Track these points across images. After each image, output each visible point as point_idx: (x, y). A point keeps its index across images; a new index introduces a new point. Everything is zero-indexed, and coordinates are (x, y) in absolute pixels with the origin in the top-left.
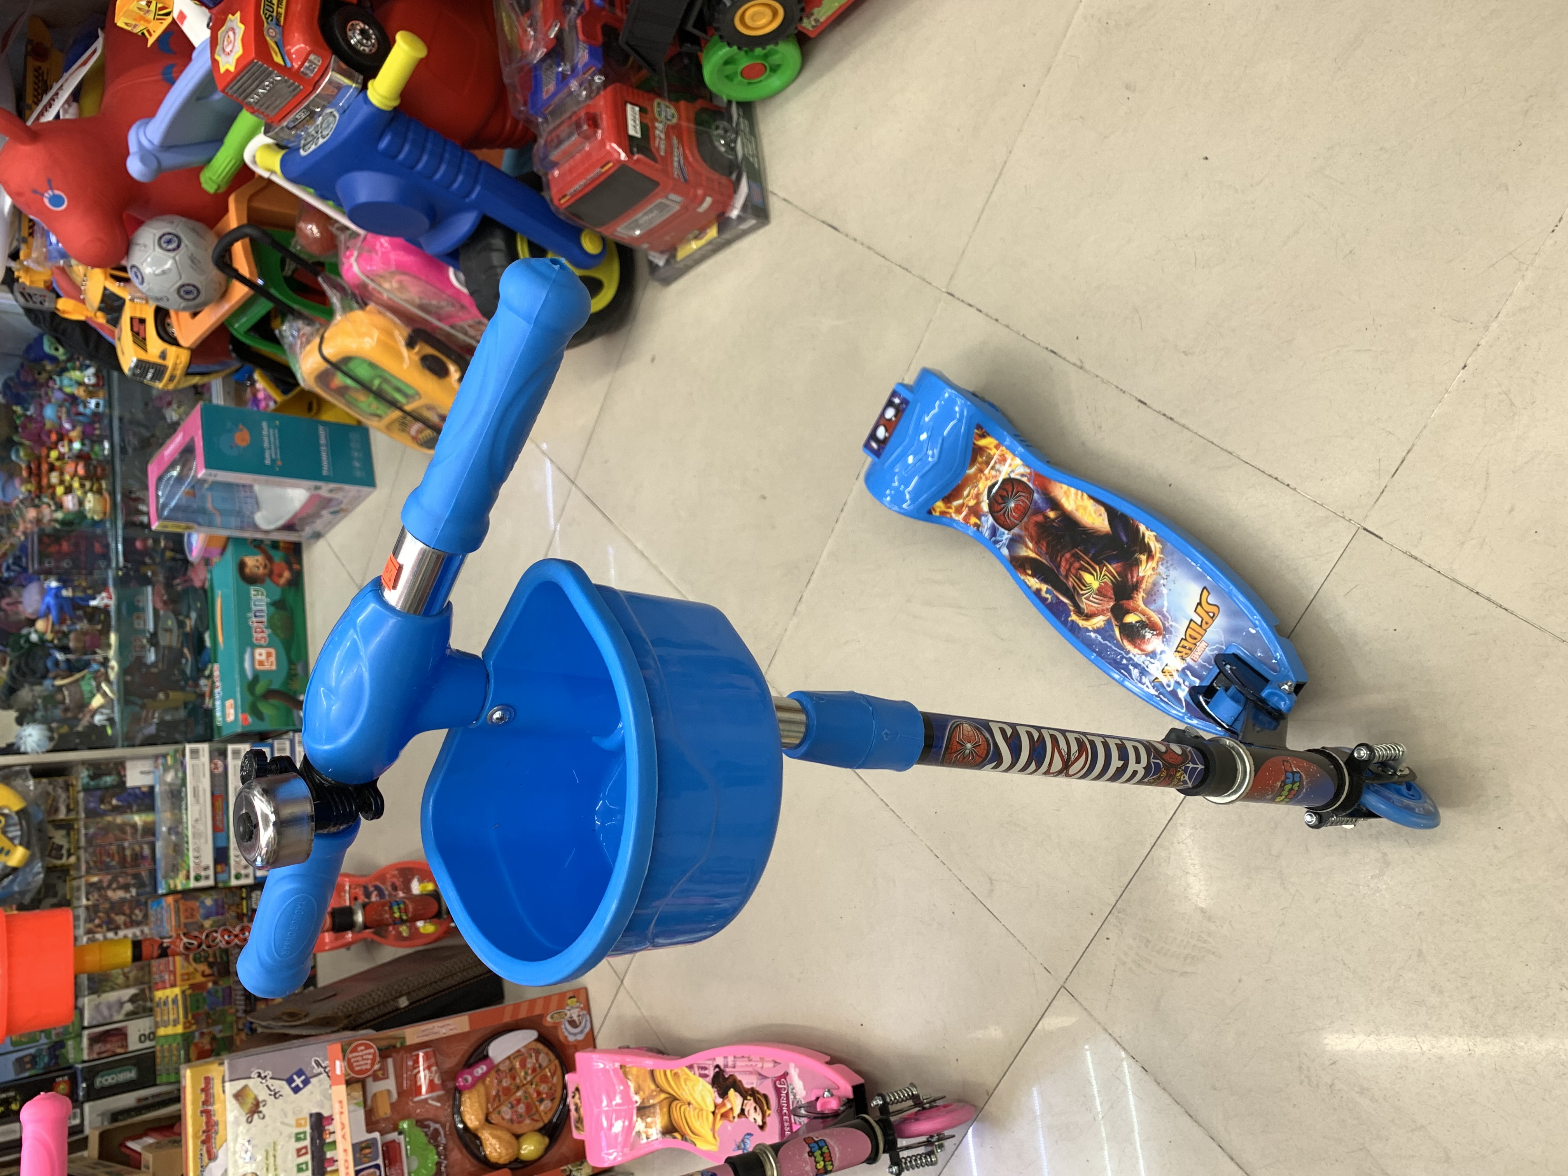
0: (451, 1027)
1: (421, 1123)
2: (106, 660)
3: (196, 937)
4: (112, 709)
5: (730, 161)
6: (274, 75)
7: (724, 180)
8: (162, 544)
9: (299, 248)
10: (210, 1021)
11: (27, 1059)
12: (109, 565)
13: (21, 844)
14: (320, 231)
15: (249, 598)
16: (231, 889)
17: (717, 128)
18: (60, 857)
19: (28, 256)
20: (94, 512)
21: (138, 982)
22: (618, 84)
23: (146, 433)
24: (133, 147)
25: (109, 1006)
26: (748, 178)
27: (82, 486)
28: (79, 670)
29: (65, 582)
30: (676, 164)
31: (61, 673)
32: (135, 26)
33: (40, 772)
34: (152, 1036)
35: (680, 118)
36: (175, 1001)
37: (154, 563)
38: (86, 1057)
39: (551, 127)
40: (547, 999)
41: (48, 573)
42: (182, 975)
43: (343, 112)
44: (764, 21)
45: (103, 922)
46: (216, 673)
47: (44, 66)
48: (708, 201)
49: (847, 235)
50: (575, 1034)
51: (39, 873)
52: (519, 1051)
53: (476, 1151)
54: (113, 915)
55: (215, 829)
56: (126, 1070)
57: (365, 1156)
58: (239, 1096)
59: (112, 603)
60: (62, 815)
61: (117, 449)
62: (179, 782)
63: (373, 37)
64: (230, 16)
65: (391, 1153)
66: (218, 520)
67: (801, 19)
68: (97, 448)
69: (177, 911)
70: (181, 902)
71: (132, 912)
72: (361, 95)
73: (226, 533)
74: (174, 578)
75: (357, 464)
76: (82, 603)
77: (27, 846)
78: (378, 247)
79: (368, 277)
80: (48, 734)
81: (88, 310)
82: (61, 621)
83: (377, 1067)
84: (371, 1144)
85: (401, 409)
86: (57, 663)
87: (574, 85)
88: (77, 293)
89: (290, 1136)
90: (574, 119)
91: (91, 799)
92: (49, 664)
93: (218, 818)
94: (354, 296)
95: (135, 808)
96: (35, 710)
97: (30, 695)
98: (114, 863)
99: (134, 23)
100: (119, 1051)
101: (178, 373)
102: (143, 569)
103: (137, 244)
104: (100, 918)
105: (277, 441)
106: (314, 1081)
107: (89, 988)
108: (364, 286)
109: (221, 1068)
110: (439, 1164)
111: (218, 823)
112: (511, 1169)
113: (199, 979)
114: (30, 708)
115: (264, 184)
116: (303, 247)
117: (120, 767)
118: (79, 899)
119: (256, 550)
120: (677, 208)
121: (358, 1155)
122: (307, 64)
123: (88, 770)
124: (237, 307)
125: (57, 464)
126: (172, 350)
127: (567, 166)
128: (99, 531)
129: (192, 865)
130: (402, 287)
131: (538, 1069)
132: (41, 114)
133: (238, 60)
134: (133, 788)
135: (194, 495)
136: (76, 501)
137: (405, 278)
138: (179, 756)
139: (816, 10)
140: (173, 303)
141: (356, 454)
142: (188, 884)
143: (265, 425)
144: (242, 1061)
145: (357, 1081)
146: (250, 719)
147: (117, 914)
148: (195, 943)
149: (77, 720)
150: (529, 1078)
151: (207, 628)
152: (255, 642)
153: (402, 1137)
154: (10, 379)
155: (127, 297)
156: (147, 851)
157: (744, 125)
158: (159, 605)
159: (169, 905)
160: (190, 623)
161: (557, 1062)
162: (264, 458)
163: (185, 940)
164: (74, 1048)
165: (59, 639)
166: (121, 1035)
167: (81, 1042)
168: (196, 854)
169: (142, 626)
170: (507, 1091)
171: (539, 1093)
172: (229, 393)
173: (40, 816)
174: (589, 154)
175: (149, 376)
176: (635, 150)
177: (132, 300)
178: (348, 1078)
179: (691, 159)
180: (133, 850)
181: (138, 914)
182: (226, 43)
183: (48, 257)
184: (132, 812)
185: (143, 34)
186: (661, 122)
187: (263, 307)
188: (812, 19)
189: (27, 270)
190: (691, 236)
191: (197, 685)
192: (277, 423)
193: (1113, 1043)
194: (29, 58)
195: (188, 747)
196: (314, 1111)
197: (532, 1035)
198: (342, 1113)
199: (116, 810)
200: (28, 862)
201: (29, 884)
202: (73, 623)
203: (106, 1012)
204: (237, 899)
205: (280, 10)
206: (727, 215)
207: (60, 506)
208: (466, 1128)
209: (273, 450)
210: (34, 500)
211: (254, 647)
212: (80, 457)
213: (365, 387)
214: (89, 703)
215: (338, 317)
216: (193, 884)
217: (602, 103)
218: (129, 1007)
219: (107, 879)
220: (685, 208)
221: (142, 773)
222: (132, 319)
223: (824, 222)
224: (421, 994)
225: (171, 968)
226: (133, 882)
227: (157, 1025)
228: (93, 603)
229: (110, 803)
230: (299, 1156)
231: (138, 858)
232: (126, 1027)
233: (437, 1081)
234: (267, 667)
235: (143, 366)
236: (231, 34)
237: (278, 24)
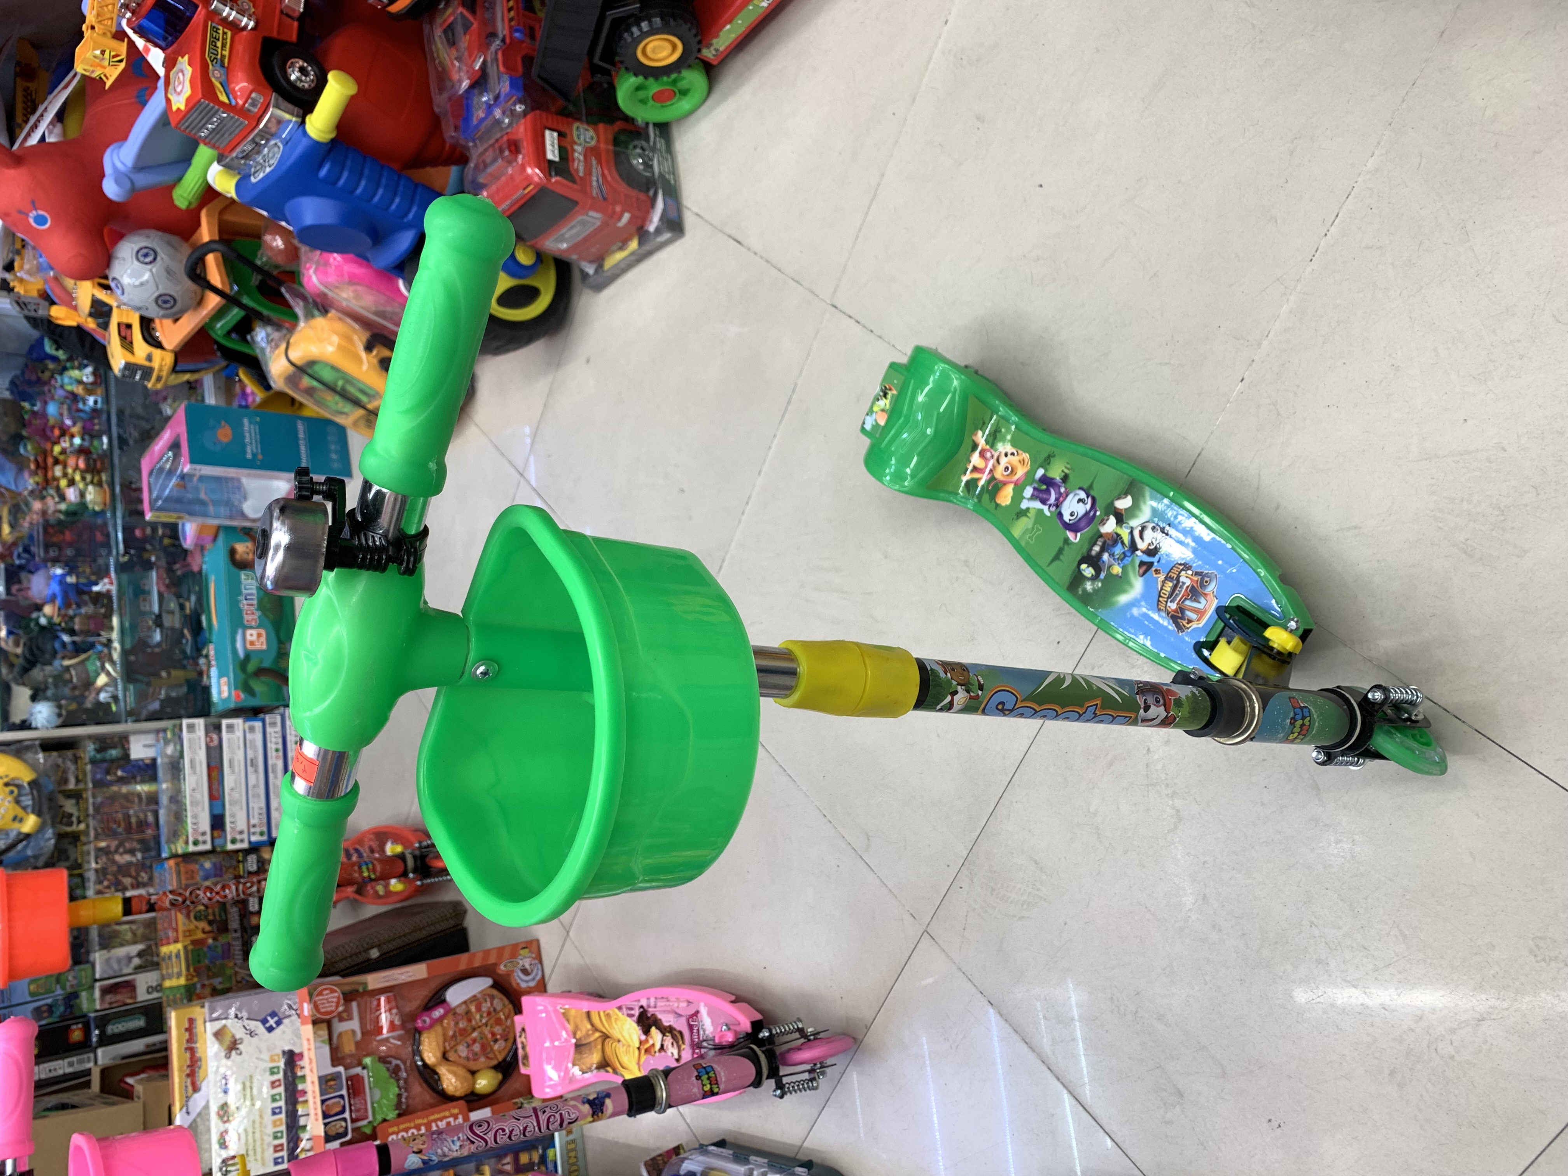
0: (410, 974)
1: (383, 1060)
2: (110, 641)
3: (180, 895)
4: (116, 687)
5: (647, 177)
6: (220, 113)
7: (642, 196)
8: (160, 532)
9: (264, 259)
10: (210, 973)
11: (45, 1008)
12: (109, 553)
13: (33, 812)
14: (285, 243)
15: (240, 582)
16: (228, 853)
17: (635, 147)
18: (71, 824)
19: (22, 267)
20: (95, 503)
21: (145, 938)
22: (538, 112)
23: (147, 426)
24: (108, 170)
25: (119, 961)
26: (664, 194)
27: (83, 479)
28: (85, 651)
29: (71, 569)
30: (595, 184)
31: (68, 654)
32: (93, 72)
33: (48, 746)
34: (159, 988)
35: (598, 141)
36: (178, 956)
37: (155, 549)
38: (98, 1007)
39: (481, 150)
40: (501, 950)
41: (55, 561)
42: (184, 931)
43: (286, 143)
44: (664, 54)
45: (112, 884)
46: (212, 653)
47: (32, 86)
48: (626, 216)
49: (749, 249)
50: (527, 982)
51: (50, 839)
52: (474, 996)
53: (434, 1085)
54: (120, 878)
55: (212, 797)
56: (135, 1019)
57: (331, 1087)
58: (218, 1035)
59: (114, 589)
60: (72, 785)
61: (116, 443)
62: (177, 754)
63: (312, 73)
64: (180, 58)
65: (355, 1086)
66: (211, 509)
67: (699, 50)
68: (96, 443)
69: (179, 873)
70: (182, 865)
71: (138, 875)
72: (301, 128)
73: (216, 522)
74: (175, 563)
75: (334, 456)
76: (86, 589)
77: (39, 814)
78: (331, 260)
79: (326, 287)
80: (57, 710)
81: (79, 316)
82: (67, 604)
83: (341, 1009)
84: (336, 1077)
85: (364, 407)
86: (64, 644)
87: (498, 113)
88: (70, 302)
89: (264, 1070)
90: (497, 146)
91: (98, 770)
92: (57, 645)
93: (215, 787)
94: (316, 304)
95: (138, 779)
96: (46, 688)
97: (41, 674)
98: (120, 830)
99: (91, 69)
100: (129, 1001)
101: (164, 374)
102: (146, 555)
103: (117, 258)
104: (108, 880)
105: (258, 437)
106: (286, 1021)
107: (100, 944)
108: (324, 296)
109: (203, 1010)
110: (399, 1096)
111: (215, 793)
112: (468, 1102)
113: (200, 935)
114: (42, 687)
115: (228, 202)
116: (269, 258)
117: (124, 741)
118: (89, 862)
119: (246, 537)
120: (598, 223)
121: (324, 1087)
122: (250, 101)
123: (94, 743)
124: (213, 313)
125: (62, 458)
126: (157, 353)
127: (494, 188)
128: (99, 521)
129: (190, 830)
130: (357, 296)
131: (493, 1014)
132: (25, 139)
133: (188, 100)
134: (137, 761)
135: (185, 487)
136: (77, 493)
137: (359, 288)
138: (177, 730)
139: (715, 41)
140: (153, 311)
141: (333, 447)
142: (187, 848)
143: (246, 421)
144: (220, 1003)
145: (322, 1021)
146: (242, 696)
147: (124, 876)
148: (180, 899)
149: (83, 697)
150: (484, 1021)
151: (203, 612)
152: (246, 623)
153: (365, 1071)
154: (16, 377)
155: (114, 304)
156: (151, 818)
157: (660, 144)
158: (163, 589)
159: (171, 868)
160: (190, 605)
161: (511, 1006)
162: (245, 453)
163: (171, 897)
164: (88, 999)
165: (66, 623)
166: (130, 986)
167: (92, 994)
168: (194, 821)
169: (148, 608)
170: (464, 1032)
171: (493, 1034)
172: (219, 388)
173: (51, 787)
174: (512, 177)
175: (138, 377)
176: (553, 173)
177: (118, 307)
178: (314, 1018)
179: (609, 178)
180: (138, 817)
181: (144, 876)
182: (176, 83)
183: (40, 269)
184: (136, 783)
185: (101, 78)
186: (580, 145)
187: (236, 314)
188: (712, 49)
189: (21, 280)
190: (614, 248)
191: (197, 664)
192: (258, 419)
193: (965, 979)
194: (18, 80)
195: (185, 722)
196: (287, 1048)
197: (486, 982)
198: (309, 1049)
199: (121, 781)
200: (40, 829)
201: (42, 848)
202: (79, 606)
203: (116, 966)
204: (234, 863)
205: (224, 52)
206: (646, 228)
207: (63, 498)
208: (425, 1065)
209: (254, 445)
210: (39, 493)
211: (245, 628)
212: (82, 451)
213: (331, 388)
214: (94, 682)
215: (302, 324)
216: (191, 848)
217: (522, 129)
218: (136, 961)
219: (114, 844)
220: (605, 224)
221: (145, 746)
222: (119, 325)
223: (730, 236)
224: (391, 946)
225: (174, 925)
226: (138, 846)
227: (163, 978)
228: (96, 589)
229: (116, 774)
230: (273, 1087)
231: (142, 825)
232: (134, 980)
233: (397, 1022)
234: (258, 646)
235: (130, 368)
236: (180, 75)
237: (222, 66)
